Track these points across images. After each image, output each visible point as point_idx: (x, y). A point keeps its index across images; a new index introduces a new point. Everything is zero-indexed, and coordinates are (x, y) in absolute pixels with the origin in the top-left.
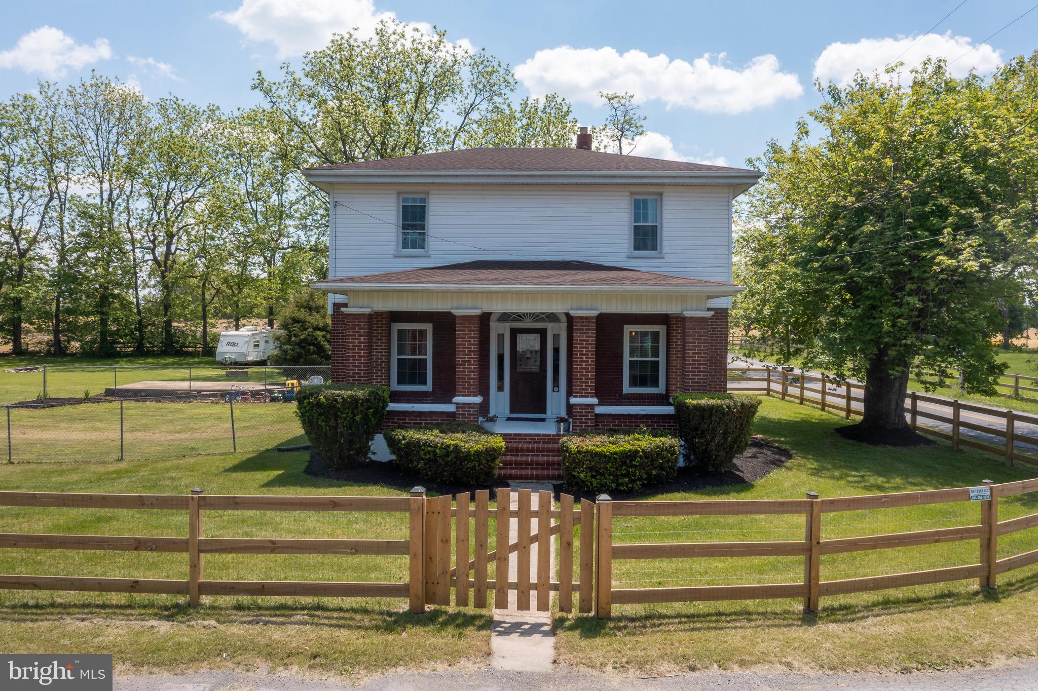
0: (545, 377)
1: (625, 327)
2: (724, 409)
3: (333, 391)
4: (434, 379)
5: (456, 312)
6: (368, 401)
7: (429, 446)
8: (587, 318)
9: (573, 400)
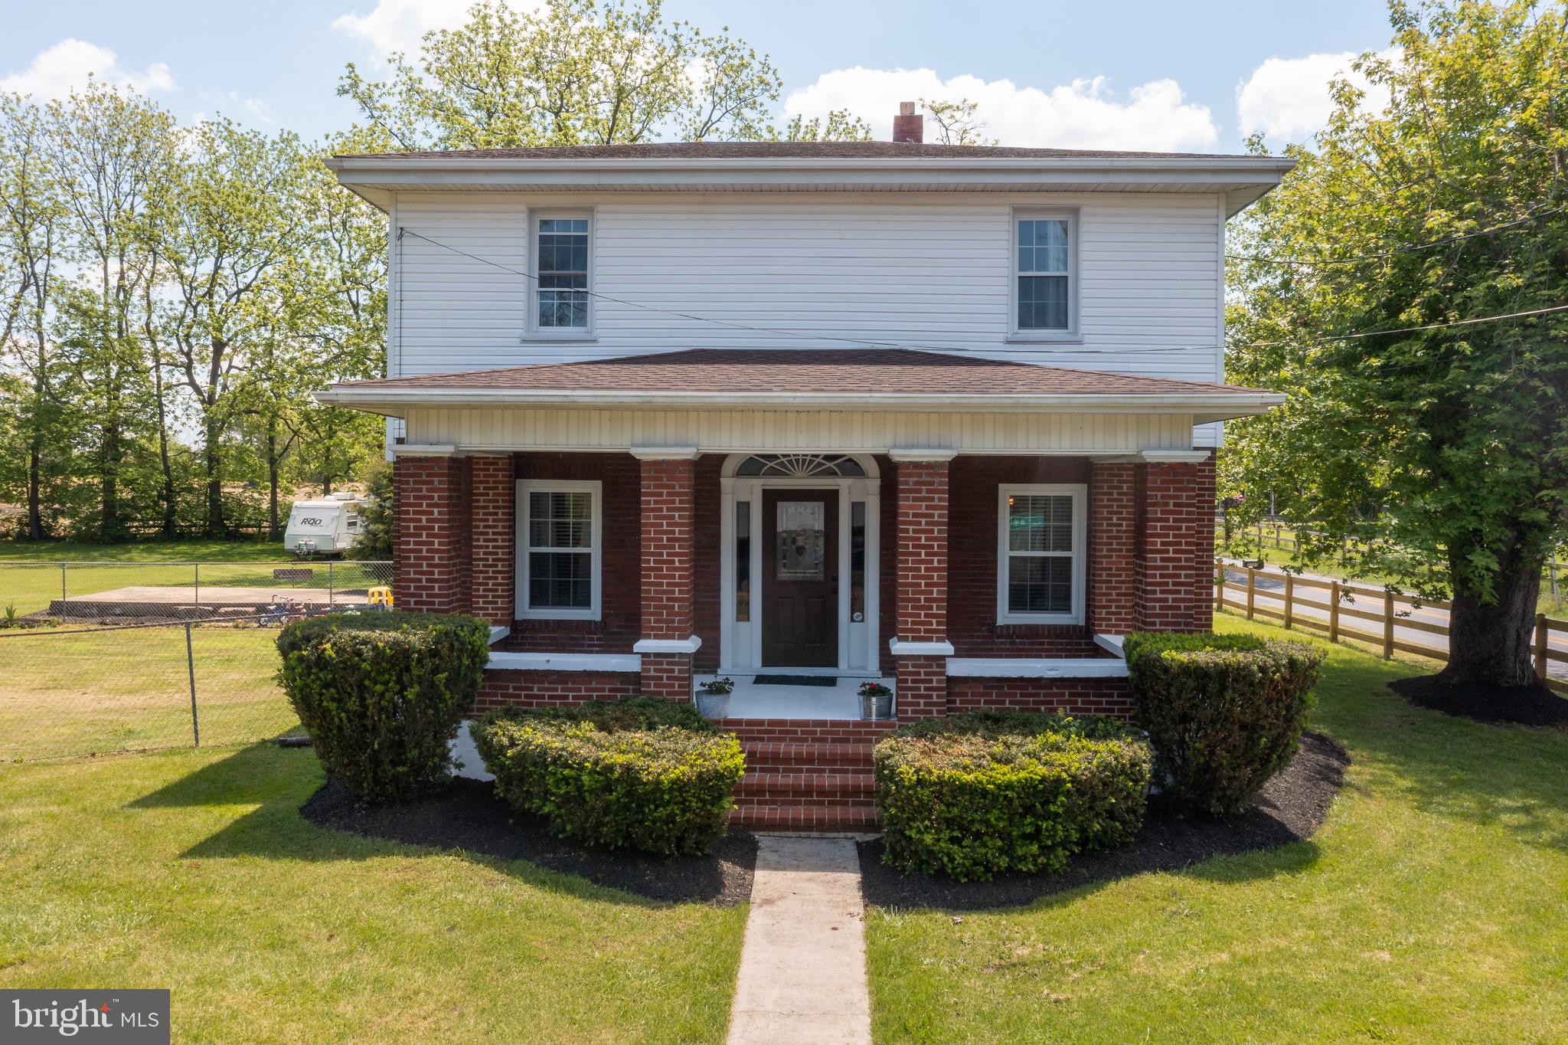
0: (835, 591)
1: (1001, 486)
2: (1253, 674)
3: (354, 633)
4: (605, 595)
5: (641, 453)
6: (434, 653)
7: (566, 765)
8: (929, 465)
9: (898, 648)
